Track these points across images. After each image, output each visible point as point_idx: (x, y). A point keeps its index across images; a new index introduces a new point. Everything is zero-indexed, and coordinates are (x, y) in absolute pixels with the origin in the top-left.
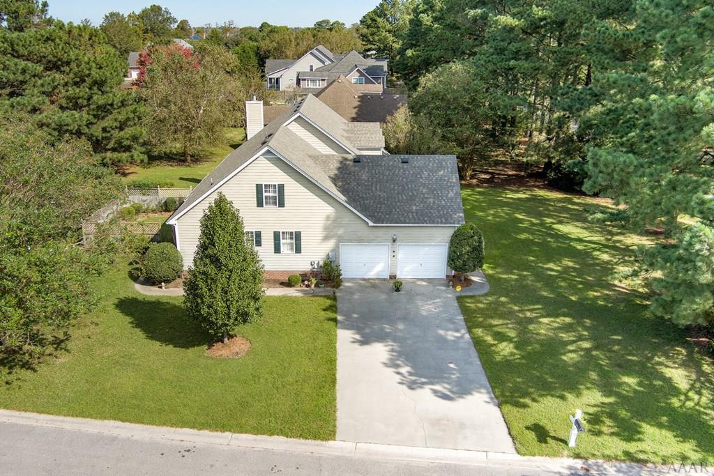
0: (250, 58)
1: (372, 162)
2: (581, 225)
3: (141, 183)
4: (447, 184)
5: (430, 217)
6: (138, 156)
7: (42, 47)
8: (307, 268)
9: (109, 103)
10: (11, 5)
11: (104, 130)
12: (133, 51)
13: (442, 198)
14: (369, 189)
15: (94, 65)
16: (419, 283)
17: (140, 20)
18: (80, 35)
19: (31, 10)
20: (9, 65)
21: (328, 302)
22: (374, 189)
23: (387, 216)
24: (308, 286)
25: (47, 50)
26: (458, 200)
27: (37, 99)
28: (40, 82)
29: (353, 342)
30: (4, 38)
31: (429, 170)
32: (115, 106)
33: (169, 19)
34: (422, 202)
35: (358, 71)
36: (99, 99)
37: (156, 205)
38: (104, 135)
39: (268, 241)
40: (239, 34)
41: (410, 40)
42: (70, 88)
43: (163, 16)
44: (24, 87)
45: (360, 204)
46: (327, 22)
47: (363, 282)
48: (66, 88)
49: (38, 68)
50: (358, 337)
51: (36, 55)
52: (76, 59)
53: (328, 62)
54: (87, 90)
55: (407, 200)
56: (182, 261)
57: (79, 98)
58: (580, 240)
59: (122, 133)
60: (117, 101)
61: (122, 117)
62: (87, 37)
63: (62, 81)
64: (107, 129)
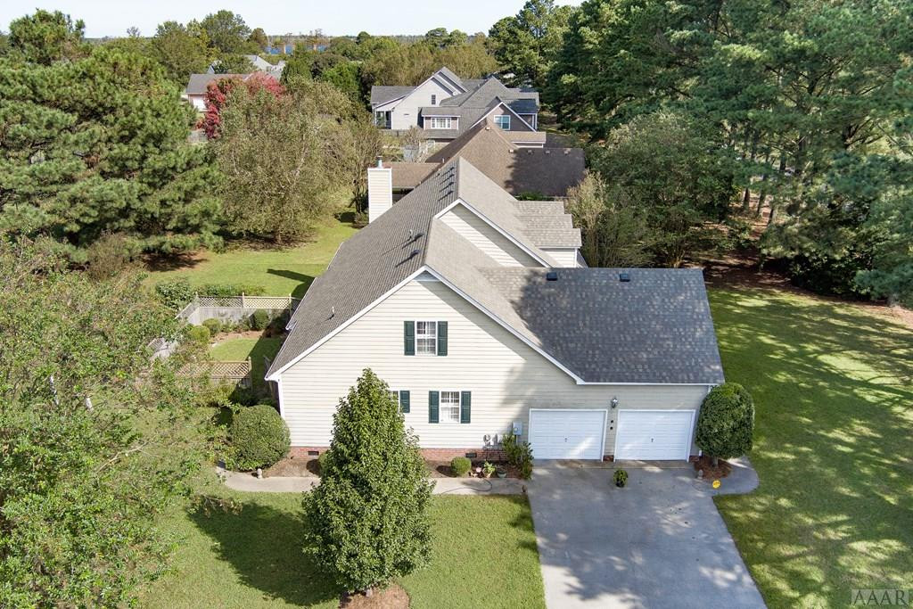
0: (349, 82)
1: (575, 281)
2: (858, 356)
3: (218, 289)
4: (692, 317)
5: (670, 370)
6: (211, 239)
7: (76, 88)
8: (478, 444)
9: (171, 166)
10: (34, 27)
11: (163, 203)
12: (195, 73)
13: (686, 339)
14: (574, 325)
15: (149, 112)
16: (649, 468)
17: (204, 30)
18: (130, 69)
19: (61, 34)
20: (29, 116)
21: (517, 509)
22: (581, 324)
23: (604, 370)
24: (481, 475)
25: (82, 91)
26: (711, 343)
27: (69, 164)
28: (73, 138)
29: (570, 593)
30: (22, 76)
31: (664, 294)
32: (179, 170)
33: (240, 29)
34: (655, 346)
35: (502, 106)
36: (156, 161)
37: (240, 321)
38: (163, 211)
39: (420, 405)
40: (329, 45)
41: (565, 61)
42: (115, 146)
43: (234, 24)
44: (51, 146)
45: (562, 350)
46: (443, 31)
47: (564, 467)
48: (109, 145)
49: (71, 117)
50: (574, 581)
51: (67, 99)
52: (123, 104)
53: (456, 92)
54: (140, 148)
55: (634, 342)
56: (288, 436)
57: (127, 159)
58: (865, 384)
59: (188, 207)
60: (181, 162)
61: (187, 186)
62: (139, 71)
63: (104, 136)
64: (168, 203)
